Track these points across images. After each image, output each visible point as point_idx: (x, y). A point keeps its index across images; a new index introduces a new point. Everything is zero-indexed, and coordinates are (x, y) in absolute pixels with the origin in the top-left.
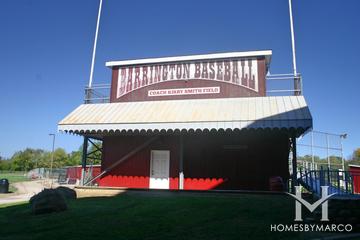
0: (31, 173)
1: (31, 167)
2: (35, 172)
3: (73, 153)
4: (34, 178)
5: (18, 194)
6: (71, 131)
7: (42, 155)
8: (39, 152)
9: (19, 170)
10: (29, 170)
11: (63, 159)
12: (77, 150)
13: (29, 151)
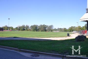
0: (73, 32)
1: (73, 31)
2: (74, 32)
3: (83, 27)
4: (74, 33)
5: (71, 37)
6: (83, 21)
7: (75, 28)
8: (74, 27)
9: (70, 31)
10: (72, 31)
11: (80, 28)
12: (84, 26)
13: (72, 27)
